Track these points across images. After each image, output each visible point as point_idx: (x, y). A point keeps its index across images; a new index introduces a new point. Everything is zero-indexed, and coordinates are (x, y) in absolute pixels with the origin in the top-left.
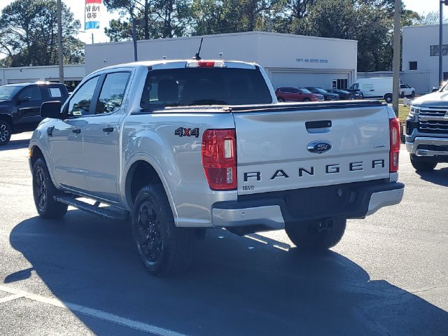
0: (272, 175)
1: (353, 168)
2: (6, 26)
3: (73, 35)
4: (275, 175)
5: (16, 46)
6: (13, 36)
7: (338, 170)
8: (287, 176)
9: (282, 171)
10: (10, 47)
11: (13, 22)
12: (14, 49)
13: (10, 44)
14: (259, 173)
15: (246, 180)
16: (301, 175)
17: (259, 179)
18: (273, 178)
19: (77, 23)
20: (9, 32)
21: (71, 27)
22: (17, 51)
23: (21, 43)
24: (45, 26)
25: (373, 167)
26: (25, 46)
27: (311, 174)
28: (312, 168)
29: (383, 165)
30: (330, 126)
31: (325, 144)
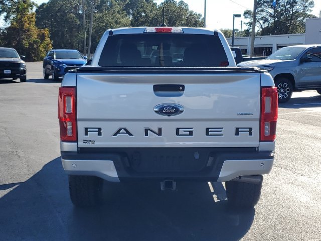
0: (114, 132)
1: (210, 133)
2: (261, 6)
3: (307, 12)
4: (118, 132)
5: (266, 20)
6: (264, 14)
7: (191, 133)
8: (130, 135)
9: (125, 129)
10: (261, 22)
11: (265, 4)
12: (264, 23)
13: (262, 19)
14: (100, 129)
15: (86, 134)
16: (146, 134)
17: (100, 134)
18: (115, 135)
19: (312, 3)
20: (262, 11)
21: (306, 7)
22: (266, 25)
23: (269, 18)
24: (288, 6)
25: (237, 134)
26: (271, 21)
27: (159, 134)
28: (160, 130)
29: (251, 134)
30: (183, 90)
31: (173, 108)
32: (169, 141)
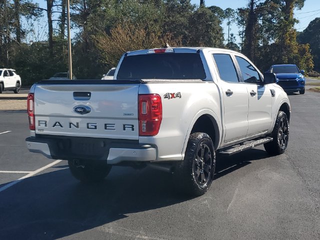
0: (53, 125)
7: (96, 127)
8: (62, 126)
9: (59, 123)
14: (46, 122)
15: (39, 125)
16: (70, 127)
17: (46, 126)
18: (54, 126)
25: (124, 129)
27: (77, 127)
28: (78, 123)
29: (133, 130)
30: (90, 96)
31: (82, 108)
32: (82, 132)
